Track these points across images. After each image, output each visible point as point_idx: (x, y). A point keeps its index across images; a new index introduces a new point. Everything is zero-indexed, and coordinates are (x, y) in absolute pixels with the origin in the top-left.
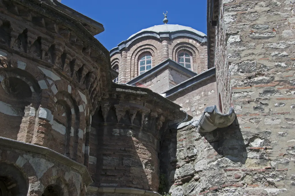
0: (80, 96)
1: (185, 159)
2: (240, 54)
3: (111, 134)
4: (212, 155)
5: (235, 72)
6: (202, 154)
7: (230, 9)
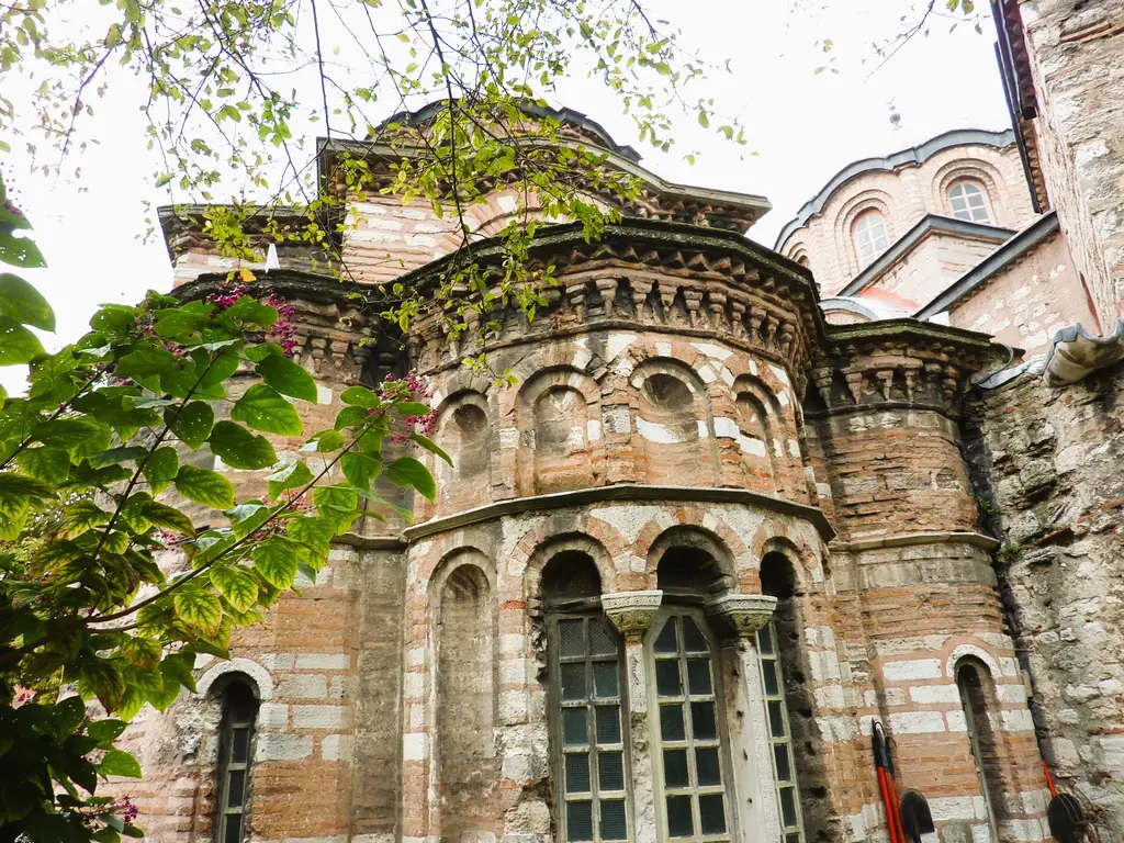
0: (775, 376)
1: (1028, 450)
2: (1116, 184)
3: (846, 431)
4: (1092, 431)
5: (1112, 230)
6: (1067, 434)
7: (1064, 85)
